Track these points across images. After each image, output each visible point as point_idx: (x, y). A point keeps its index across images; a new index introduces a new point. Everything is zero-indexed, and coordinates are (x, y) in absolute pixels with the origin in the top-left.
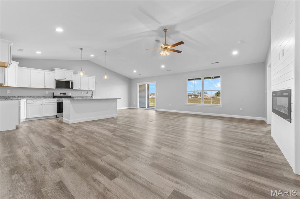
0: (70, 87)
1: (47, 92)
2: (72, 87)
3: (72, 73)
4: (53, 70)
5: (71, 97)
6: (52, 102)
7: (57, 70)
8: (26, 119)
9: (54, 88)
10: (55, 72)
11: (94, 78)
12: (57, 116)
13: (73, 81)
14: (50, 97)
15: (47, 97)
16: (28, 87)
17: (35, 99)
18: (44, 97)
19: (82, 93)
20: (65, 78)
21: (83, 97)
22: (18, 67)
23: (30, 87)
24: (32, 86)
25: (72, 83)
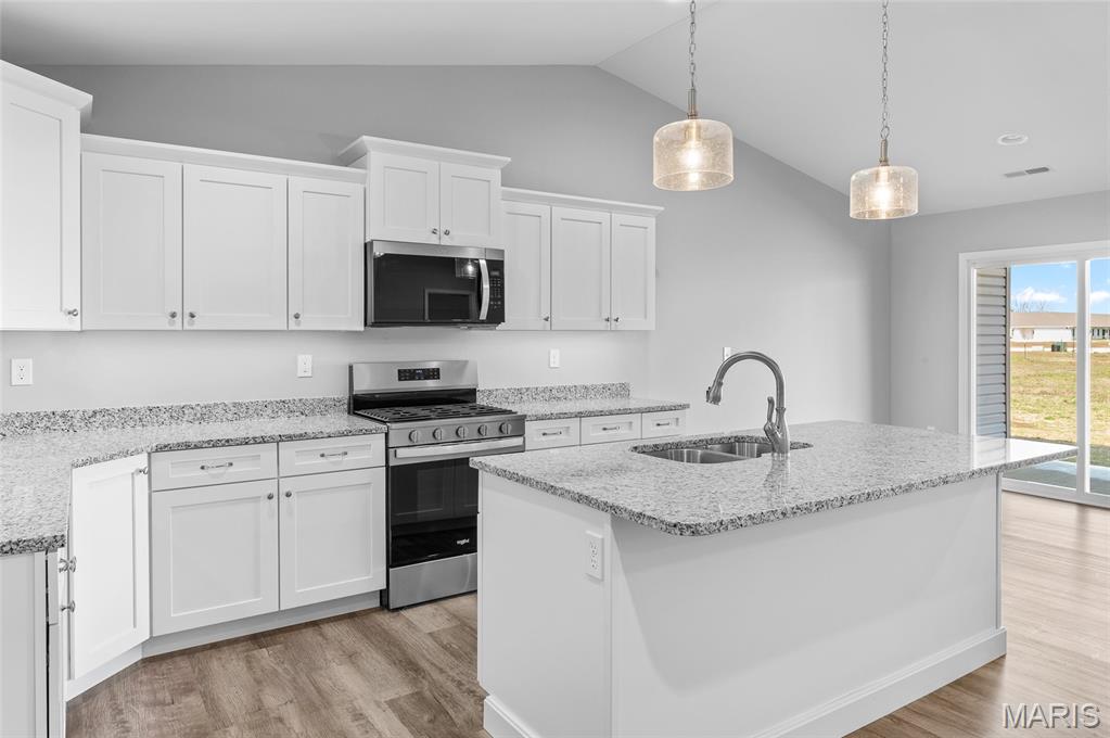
0: (483, 315)
1: (301, 358)
2: (497, 316)
3: (496, 175)
4: (351, 158)
5: (481, 401)
6: (349, 461)
7: (379, 152)
8: (144, 644)
9: (362, 328)
10: (363, 180)
11: (651, 222)
12: (384, 595)
13: (502, 252)
14: (322, 407)
15: (305, 408)
16: (164, 323)
17: (215, 444)
18: (284, 407)
19: (552, 360)
20: (447, 233)
21: (559, 390)
22: (82, 140)
23: (178, 326)
24: (192, 316)
25: (496, 273)
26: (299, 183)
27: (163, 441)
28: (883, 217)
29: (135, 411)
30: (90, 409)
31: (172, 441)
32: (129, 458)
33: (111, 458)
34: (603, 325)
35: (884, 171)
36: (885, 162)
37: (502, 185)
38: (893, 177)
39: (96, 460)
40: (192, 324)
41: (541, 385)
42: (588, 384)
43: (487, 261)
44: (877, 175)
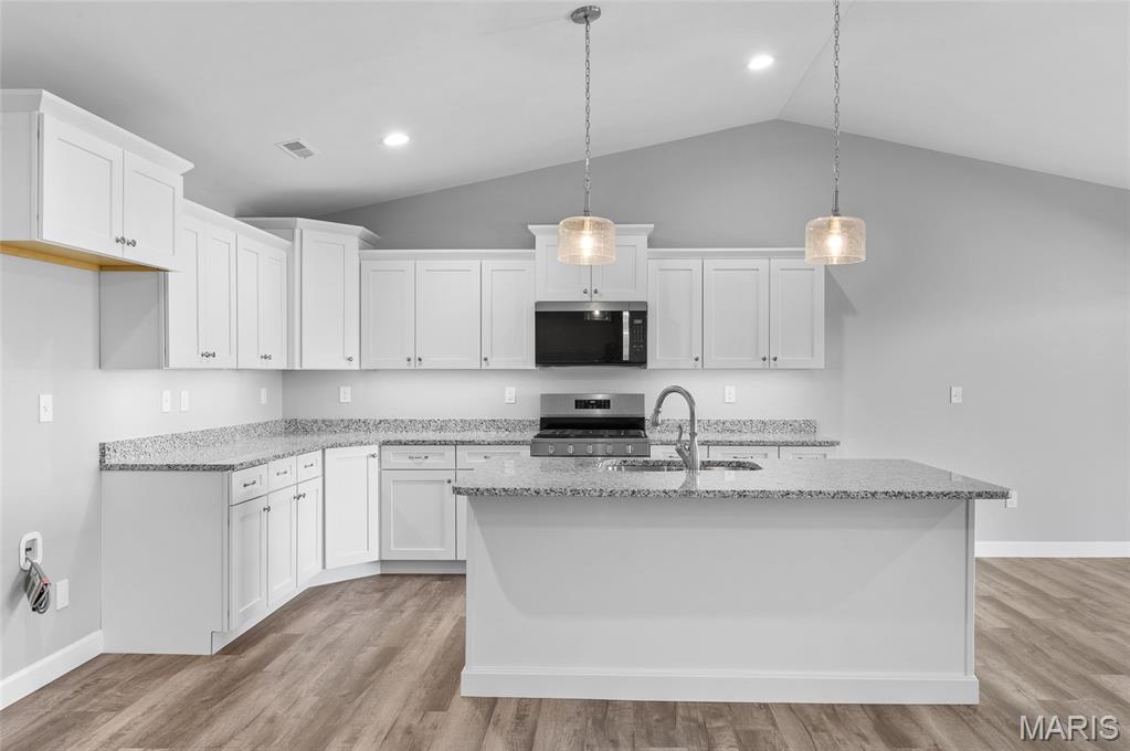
0: (626, 357)
2: (638, 357)
3: (644, 239)
9: (535, 367)
13: (645, 303)
14: (521, 425)
15: (508, 426)
16: (404, 365)
17: (416, 443)
18: (494, 424)
19: (727, 395)
20: (596, 292)
21: (733, 423)
22: (359, 254)
23: (413, 367)
24: (420, 360)
25: (640, 322)
26: (489, 264)
27: (386, 439)
28: (835, 263)
29: (402, 421)
30: (378, 419)
31: (392, 439)
32: (363, 447)
33: (351, 445)
34: (760, 364)
35: (836, 220)
36: (836, 213)
37: (649, 247)
38: (844, 225)
39: (340, 445)
40: (420, 365)
41: (714, 418)
42: (766, 418)
43: (630, 312)
44: (829, 225)
